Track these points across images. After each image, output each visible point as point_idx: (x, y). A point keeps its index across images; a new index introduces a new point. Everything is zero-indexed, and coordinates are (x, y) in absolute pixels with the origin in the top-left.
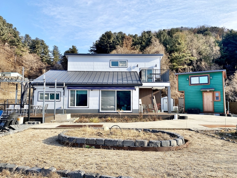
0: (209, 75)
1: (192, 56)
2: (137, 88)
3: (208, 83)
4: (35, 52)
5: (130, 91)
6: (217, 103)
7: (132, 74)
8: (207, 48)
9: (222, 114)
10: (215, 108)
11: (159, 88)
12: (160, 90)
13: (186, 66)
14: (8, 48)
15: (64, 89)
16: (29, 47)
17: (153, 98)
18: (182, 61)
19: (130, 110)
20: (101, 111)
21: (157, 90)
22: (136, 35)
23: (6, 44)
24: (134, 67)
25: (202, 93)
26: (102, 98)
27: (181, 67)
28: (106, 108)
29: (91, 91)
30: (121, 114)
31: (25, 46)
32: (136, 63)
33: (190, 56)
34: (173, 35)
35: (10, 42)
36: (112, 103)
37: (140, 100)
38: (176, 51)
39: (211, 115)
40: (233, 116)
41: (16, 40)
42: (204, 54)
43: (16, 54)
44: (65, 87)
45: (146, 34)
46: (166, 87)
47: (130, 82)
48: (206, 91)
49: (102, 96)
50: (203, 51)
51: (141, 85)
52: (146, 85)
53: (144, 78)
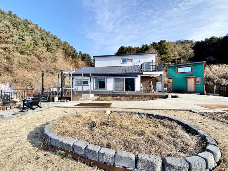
0: (192, 66)
1: (175, 56)
2: (139, 76)
3: (191, 72)
4: (84, 60)
5: (134, 78)
6: (198, 86)
7: (135, 67)
8: (185, 51)
9: (203, 94)
10: (196, 89)
11: (154, 76)
12: (155, 77)
13: (170, 63)
14: (71, 59)
15: (90, 77)
16: (81, 58)
17: (151, 83)
18: (168, 60)
19: (134, 91)
20: (114, 92)
21: (153, 77)
22: (138, 47)
23: (70, 56)
24: (137, 63)
25: (186, 78)
26: (115, 83)
27: (167, 63)
28: (117, 89)
29: (107, 79)
30: (127, 94)
31: (79, 57)
32: (138, 60)
33: (173, 57)
34: (162, 44)
35: (72, 55)
36: (122, 86)
37: (141, 84)
38: (164, 54)
39: (193, 94)
40: (211, 95)
41: (75, 55)
42: (182, 55)
43: (75, 62)
44: (91, 77)
45: (144, 46)
46: (160, 75)
47: (134, 72)
48: (190, 77)
49: (115, 82)
50: (182, 53)
51: (142, 74)
52: (146, 74)
53: (144, 69)
